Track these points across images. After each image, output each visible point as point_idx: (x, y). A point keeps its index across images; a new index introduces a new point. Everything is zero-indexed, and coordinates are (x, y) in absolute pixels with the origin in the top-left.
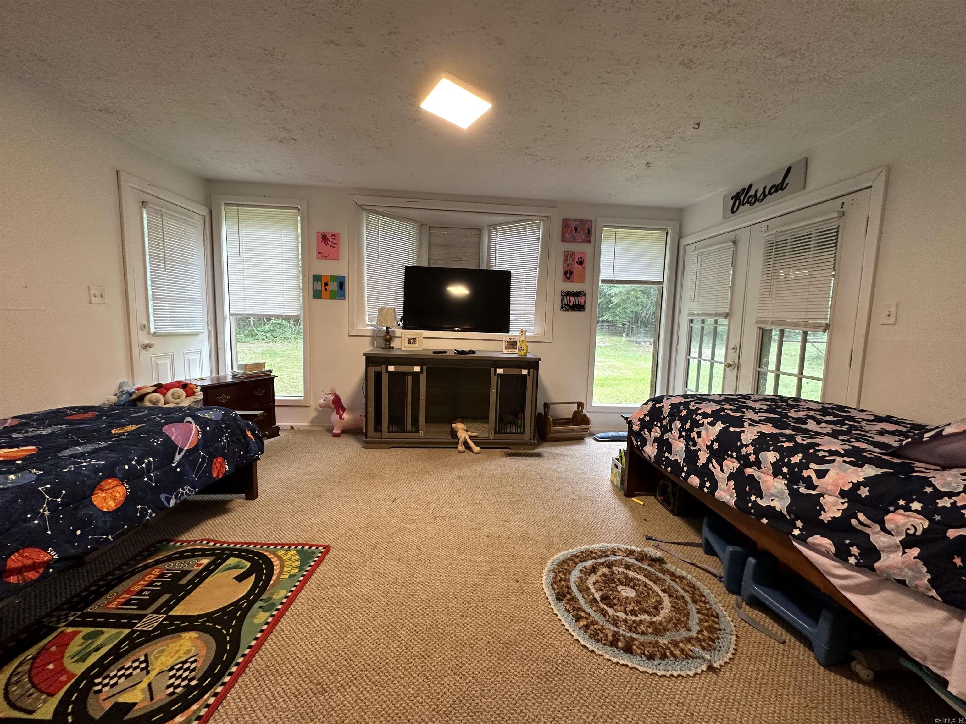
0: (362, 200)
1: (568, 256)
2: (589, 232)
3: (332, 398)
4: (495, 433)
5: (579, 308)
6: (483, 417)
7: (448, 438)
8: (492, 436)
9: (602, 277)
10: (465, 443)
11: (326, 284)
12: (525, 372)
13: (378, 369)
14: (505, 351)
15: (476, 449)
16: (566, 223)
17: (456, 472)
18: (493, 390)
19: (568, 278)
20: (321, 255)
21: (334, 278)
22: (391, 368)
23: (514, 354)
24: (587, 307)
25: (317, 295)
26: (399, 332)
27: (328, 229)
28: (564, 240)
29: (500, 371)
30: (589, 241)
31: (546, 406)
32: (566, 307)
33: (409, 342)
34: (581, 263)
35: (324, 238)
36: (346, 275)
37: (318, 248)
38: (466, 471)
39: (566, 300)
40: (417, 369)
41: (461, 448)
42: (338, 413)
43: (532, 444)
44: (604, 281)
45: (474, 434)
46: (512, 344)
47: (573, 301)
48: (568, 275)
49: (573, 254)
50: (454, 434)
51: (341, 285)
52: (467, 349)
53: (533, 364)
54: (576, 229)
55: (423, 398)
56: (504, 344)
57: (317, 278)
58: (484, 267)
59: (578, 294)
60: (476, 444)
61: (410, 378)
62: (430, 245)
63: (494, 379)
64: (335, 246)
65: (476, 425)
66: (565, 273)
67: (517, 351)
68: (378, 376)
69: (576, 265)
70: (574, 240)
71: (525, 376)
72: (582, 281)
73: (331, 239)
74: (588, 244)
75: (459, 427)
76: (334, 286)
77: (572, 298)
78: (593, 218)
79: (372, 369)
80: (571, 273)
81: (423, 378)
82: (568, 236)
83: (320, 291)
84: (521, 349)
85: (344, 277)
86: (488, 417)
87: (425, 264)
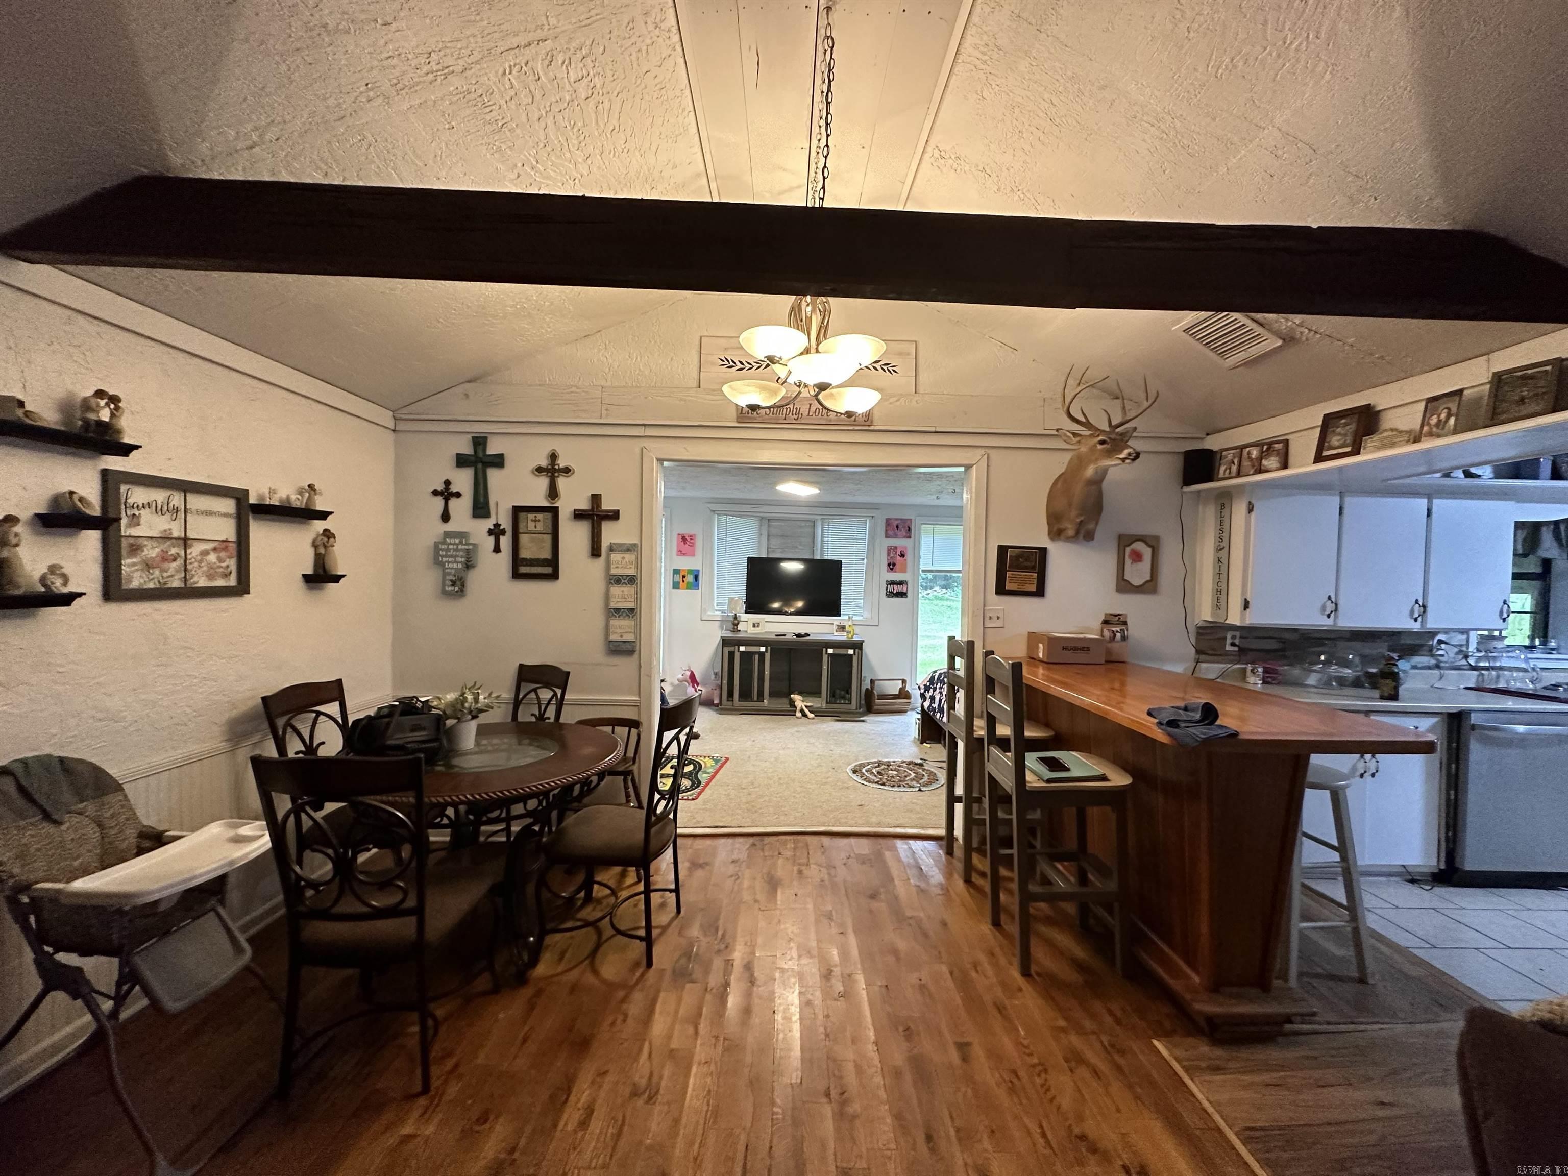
0: (714, 507)
1: (891, 550)
2: (909, 529)
3: (688, 673)
4: (827, 703)
5: (902, 595)
6: (817, 693)
7: (787, 707)
8: (824, 705)
9: (922, 567)
10: (802, 711)
11: (684, 577)
12: (851, 652)
13: (732, 649)
14: (836, 634)
15: (811, 715)
16: (888, 522)
17: (796, 729)
18: (825, 667)
19: (892, 569)
20: (680, 553)
21: (690, 572)
22: (742, 649)
23: (842, 637)
24: (909, 594)
25: (676, 586)
26: (744, 617)
27: (686, 531)
28: (887, 536)
29: (830, 651)
30: (910, 537)
31: (872, 681)
32: (890, 594)
33: (754, 626)
34: (902, 555)
35: (684, 539)
36: (700, 569)
37: (678, 545)
38: (803, 729)
39: (890, 588)
40: (763, 649)
41: (799, 714)
42: (693, 687)
43: (857, 713)
44: (923, 571)
45: (809, 704)
46: (842, 628)
47: (897, 589)
48: (891, 566)
49: (896, 548)
50: (792, 704)
51: (696, 578)
52: (803, 632)
53: (858, 646)
54: (897, 527)
55: (767, 673)
56: (835, 628)
57: (676, 572)
58: (818, 557)
59: (901, 583)
60: (811, 712)
61: (757, 656)
62: (768, 536)
63: (825, 658)
64: (692, 545)
65: (811, 699)
66: (889, 565)
67: (845, 634)
68: (731, 655)
69: (898, 558)
70: (896, 536)
71: (851, 655)
72: (904, 571)
73: (688, 539)
74: (909, 540)
75: (797, 698)
76: (690, 578)
77: (895, 586)
78: (913, 518)
79: (727, 650)
80: (894, 565)
81: (768, 657)
82: (890, 533)
83: (679, 583)
84: (849, 632)
85: (698, 571)
86: (820, 693)
87: (764, 556)
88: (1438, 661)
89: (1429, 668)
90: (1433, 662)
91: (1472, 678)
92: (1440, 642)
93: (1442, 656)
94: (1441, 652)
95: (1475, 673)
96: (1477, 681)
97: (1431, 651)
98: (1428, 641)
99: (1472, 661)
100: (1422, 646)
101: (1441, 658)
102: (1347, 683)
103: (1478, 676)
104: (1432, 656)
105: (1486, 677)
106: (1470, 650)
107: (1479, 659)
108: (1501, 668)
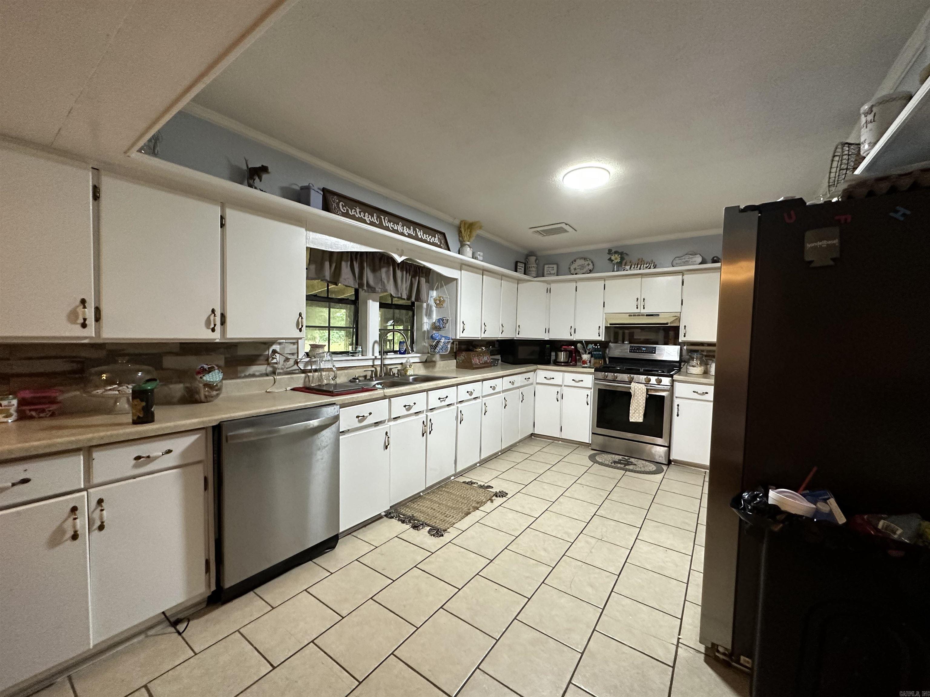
88: (273, 367)
89: (267, 375)
90: (270, 369)
91: (299, 380)
92: (274, 352)
93: (276, 363)
94: (275, 361)
95: (303, 375)
96: (305, 382)
97: (267, 360)
98: (265, 351)
99: (302, 366)
100: (260, 355)
101: (276, 366)
102: (175, 400)
103: (305, 377)
104: (268, 364)
105: (311, 378)
106: (300, 357)
107: (307, 364)
108: (320, 370)
